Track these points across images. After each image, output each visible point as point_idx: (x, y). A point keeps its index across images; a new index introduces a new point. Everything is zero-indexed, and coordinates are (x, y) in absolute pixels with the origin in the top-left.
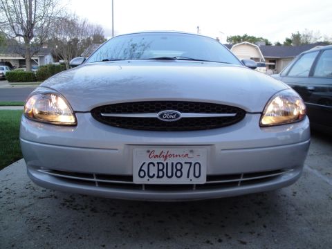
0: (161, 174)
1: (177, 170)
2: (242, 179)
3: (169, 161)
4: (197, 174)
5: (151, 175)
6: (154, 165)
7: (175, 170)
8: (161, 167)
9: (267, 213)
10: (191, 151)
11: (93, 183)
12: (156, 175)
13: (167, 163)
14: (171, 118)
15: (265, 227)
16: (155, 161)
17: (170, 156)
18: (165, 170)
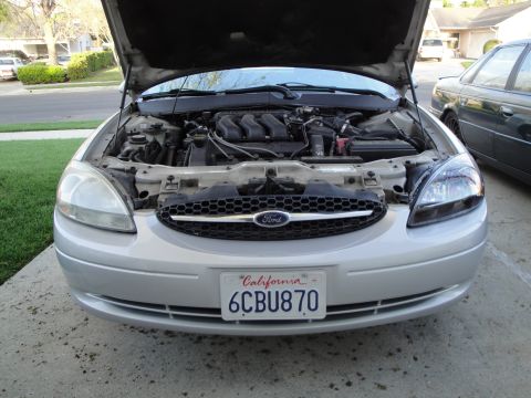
0: (261, 307)
1: (284, 301)
2: (379, 306)
3: (273, 289)
4: (313, 307)
5: (247, 308)
6: (251, 295)
7: (280, 301)
8: (261, 297)
9: (421, 334)
10: (304, 276)
11: (166, 316)
12: (254, 309)
13: (269, 293)
14: (275, 223)
15: (415, 359)
16: (252, 290)
17: (273, 282)
18: (266, 302)
